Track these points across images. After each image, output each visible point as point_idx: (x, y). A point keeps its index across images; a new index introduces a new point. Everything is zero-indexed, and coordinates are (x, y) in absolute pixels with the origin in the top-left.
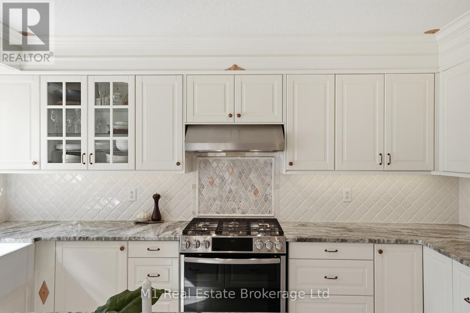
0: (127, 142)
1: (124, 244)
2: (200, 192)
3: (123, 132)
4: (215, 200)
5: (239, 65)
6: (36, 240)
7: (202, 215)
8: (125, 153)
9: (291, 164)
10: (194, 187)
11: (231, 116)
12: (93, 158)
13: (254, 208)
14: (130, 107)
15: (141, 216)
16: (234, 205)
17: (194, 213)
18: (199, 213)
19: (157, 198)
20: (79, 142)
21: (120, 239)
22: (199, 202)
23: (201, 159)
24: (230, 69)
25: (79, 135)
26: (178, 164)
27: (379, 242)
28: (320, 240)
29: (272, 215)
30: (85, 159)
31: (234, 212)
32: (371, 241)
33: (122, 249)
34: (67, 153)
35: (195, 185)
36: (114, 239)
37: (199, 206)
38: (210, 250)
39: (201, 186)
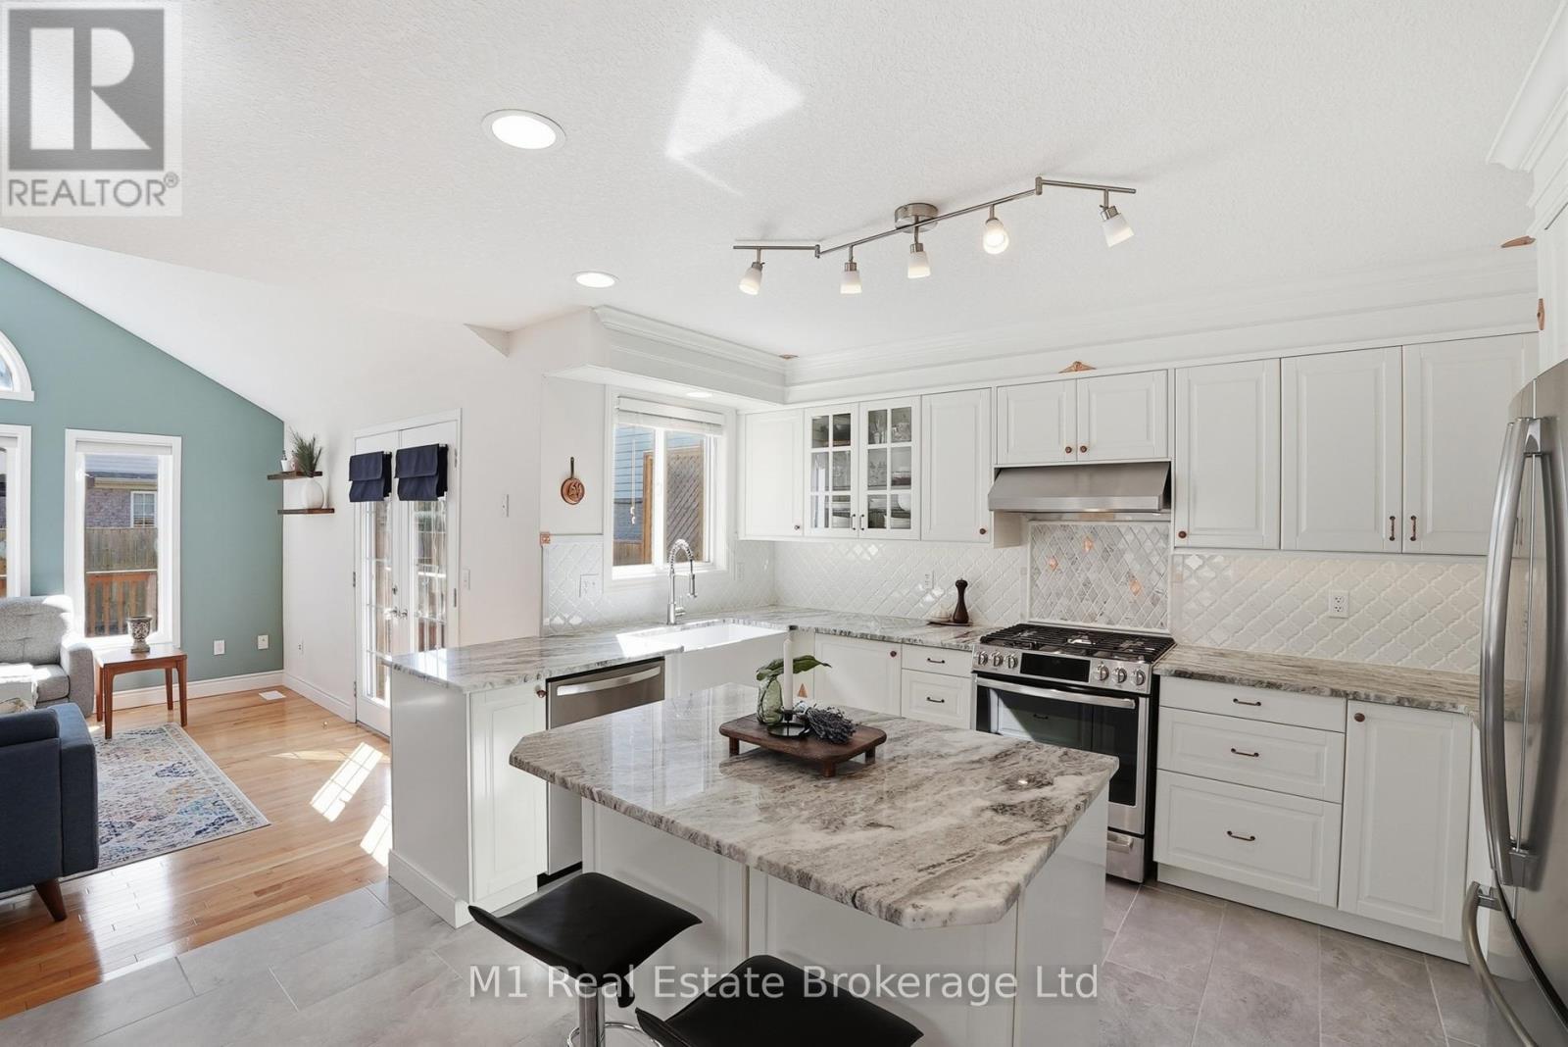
0: (909, 497)
1: (896, 648)
2: (1032, 580)
3: (904, 482)
4: (1058, 595)
5: (1085, 362)
6: (792, 628)
7: (1037, 620)
8: (906, 515)
9: (1183, 535)
10: (1023, 571)
11: (1069, 450)
12: (865, 522)
13: (1130, 616)
14: (914, 444)
15: (936, 613)
16: (1094, 608)
17: (1022, 616)
18: (1031, 616)
19: (962, 586)
20: (847, 499)
21: (889, 640)
22: (1031, 598)
23: (1035, 524)
24: (1069, 370)
25: (848, 488)
26: (983, 531)
27: (1356, 697)
28: (1222, 679)
29: (1167, 631)
30: (855, 522)
31: (1093, 620)
32: (1335, 693)
33: (893, 654)
34: (834, 514)
35: (1026, 569)
36: (883, 639)
37: (1031, 605)
38: (1017, 672)
39: (1036, 571)
